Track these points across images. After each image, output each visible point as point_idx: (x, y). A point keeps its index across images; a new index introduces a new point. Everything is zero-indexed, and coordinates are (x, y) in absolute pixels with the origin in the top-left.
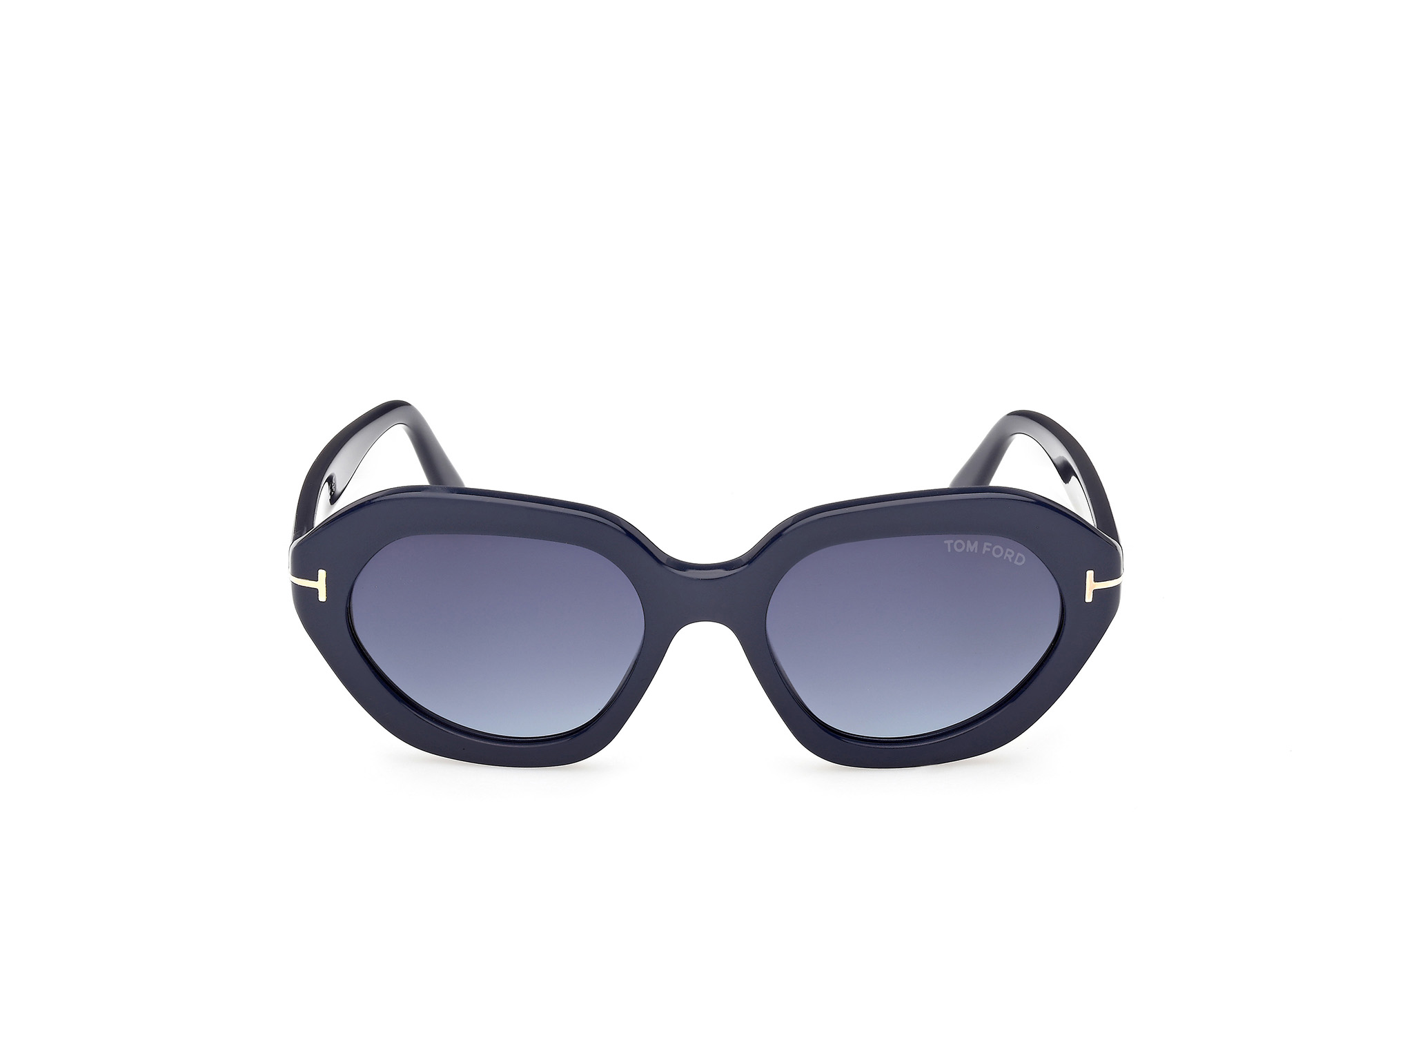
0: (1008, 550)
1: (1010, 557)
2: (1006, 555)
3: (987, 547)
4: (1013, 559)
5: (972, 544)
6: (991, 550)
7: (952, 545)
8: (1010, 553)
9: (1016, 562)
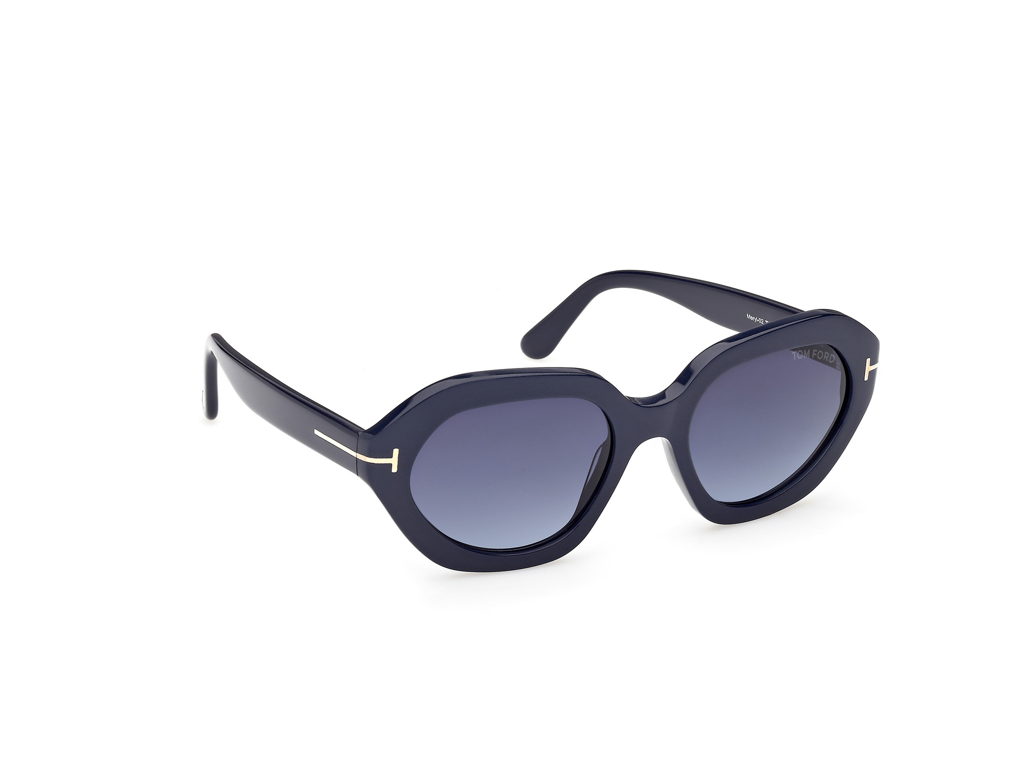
0: (826, 353)
1: (827, 357)
2: (825, 357)
3: (815, 352)
4: (828, 359)
5: (807, 352)
6: (817, 354)
7: (796, 354)
8: (827, 355)
9: (830, 362)
